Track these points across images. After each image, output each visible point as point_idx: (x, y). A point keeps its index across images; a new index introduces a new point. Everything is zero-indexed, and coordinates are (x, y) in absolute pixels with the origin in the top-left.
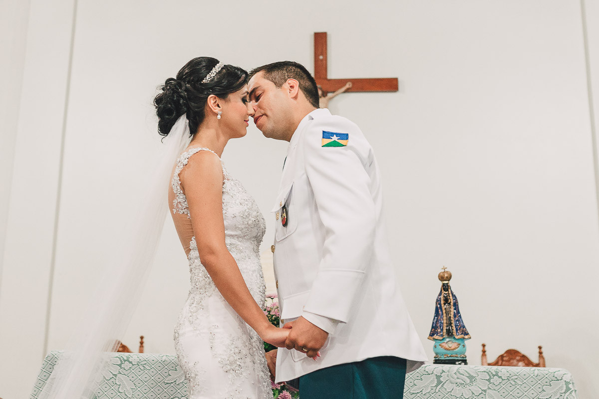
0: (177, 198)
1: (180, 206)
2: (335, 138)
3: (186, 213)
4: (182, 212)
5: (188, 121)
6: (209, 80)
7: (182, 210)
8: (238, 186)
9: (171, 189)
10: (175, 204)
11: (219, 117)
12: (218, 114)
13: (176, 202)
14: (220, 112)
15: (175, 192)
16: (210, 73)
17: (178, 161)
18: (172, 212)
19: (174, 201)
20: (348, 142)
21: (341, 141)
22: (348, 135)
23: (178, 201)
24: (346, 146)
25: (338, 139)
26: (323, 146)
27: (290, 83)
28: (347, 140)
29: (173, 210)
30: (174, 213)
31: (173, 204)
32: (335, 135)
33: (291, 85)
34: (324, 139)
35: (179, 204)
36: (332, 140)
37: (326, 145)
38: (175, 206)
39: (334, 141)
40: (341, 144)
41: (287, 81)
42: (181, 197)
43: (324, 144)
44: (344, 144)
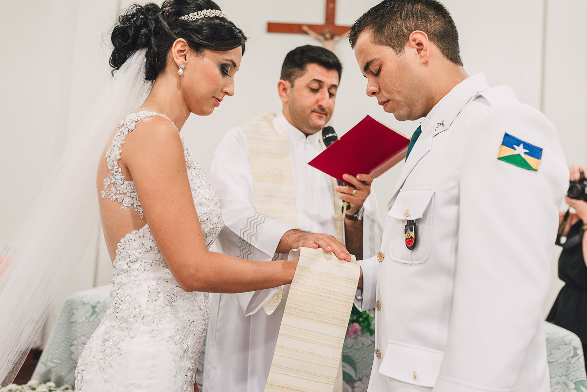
0: (112, 177)
1: (113, 189)
2: (520, 150)
3: (120, 200)
4: (114, 197)
5: (145, 60)
6: (190, 19)
8: (201, 178)
9: (103, 162)
10: (106, 184)
11: (180, 71)
12: (179, 67)
13: (109, 183)
14: (183, 66)
15: (110, 168)
17: (121, 123)
18: (100, 195)
19: (105, 180)
20: (540, 164)
21: (530, 160)
22: (541, 150)
23: (113, 181)
24: (535, 170)
25: (525, 153)
26: (499, 159)
27: (414, 40)
28: (540, 160)
29: (102, 192)
30: (103, 197)
31: (104, 184)
32: (522, 145)
33: (417, 42)
34: (504, 146)
35: (112, 186)
36: (516, 153)
37: (504, 157)
38: (106, 187)
39: (519, 155)
40: (528, 164)
41: (410, 38)
42: (118, 177)
43: (502, 156)
44: (534, 166)
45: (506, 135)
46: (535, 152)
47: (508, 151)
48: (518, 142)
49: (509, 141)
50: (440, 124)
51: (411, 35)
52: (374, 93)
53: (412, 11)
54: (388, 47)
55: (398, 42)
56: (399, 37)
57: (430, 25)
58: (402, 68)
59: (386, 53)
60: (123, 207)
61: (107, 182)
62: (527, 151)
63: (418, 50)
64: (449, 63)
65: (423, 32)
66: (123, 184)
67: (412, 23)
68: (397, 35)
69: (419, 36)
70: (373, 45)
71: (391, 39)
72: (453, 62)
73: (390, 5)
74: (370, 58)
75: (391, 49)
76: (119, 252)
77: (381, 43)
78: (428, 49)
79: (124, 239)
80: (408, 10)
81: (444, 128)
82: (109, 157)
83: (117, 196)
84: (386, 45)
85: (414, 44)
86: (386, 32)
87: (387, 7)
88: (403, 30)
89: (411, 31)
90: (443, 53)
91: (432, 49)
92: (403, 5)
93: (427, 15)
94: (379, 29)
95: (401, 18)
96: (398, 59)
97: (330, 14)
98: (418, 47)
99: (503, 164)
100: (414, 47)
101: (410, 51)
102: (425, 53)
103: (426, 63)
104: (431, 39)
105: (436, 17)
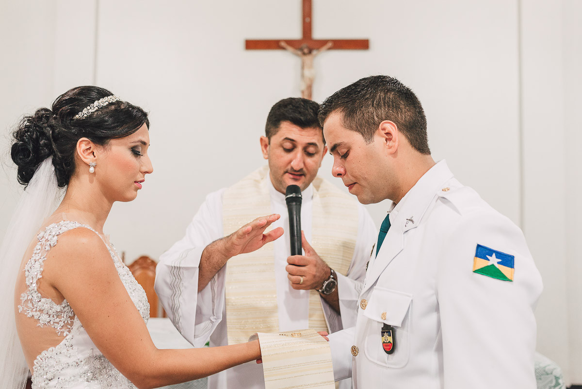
0: (28, 293)
1: (30, 305)
3: (36, 317)
4: (31, 314)
5: (53, 168)
6: (86, 115)
7: (32, 311)
9: (22, 275)
10: (23, 300)
11: (92, 169)
12: (89, 166)
13: (26, 298)
14: (94, 164)
16: (88, 107)
17: (41, 235)
18: (17, 309)
19: (22, 295)
20: (514, 273)
21: (504, 269)
22: (512, 258)
23: (30, 297)
24: (511, 281)
25: (499, 263)
26: (475, 272)
27: (384, 129)
28: (513, 269)
29: (19, 306)
30: (20, 312)
31: (21, 299)
32: (494, 255)
33: (386, 131)
34: (478, 258)
35: (29, 302)
36: (489, 263)
37: (479, 269)
38: (23, 302)
39: (493, 265)
40: (503, 274)
41: (380, 127)
42: (35, 295)
43: (477, 268)
44: (508, 276)
45: (479, 246)
46: (508, 260)
47: (482, 263)
48: (490, 252)
49: (482, 252)
50: (410, 220)
51: (381, 124)
52: (339, 175)
53: (384, 99)
54: (358, 133)
55: (368, 129)
56: (369, 125)
57: (401, 115)
58: (370, 156)
59: (355, 139)
60: (40, 324)
61: (24, 297)
62: (500, 260)
63: (386, 140)
64: (416, 154)
65: (394, 123)
66: (40, 301)
67: (383, 111)
68: (367, 122)
69: (389, 126)
70: (343, 129)
71: (361, 125)
72: (421, 152)
73: (363, 90)
74: (338, 141)
75: (361, 136)
76: (36, 369)
77: (351, 128)
78: (397, 141)
79: (41, 356)
80: (380, 98)
81: (414, 225)
82: (28, 271)
83: (34, 313)
84: (356, 131)
85: (383, 132)
86: (356, 119)
87: (360, 92)
88: (374, 119)
89: (382, 120)
90: (411, 144)
91: (400, 139)
92: (376, 92)
93: (399, 105)
94: (350, 113)
95: (373, 106)
96: (367, 146)
97: (307, 28)
98: (387, 137)
99: (479, 276)
100: (383, 137)
101: (378, 140)
102: (394, 144)
103: (394, 154)
104: (400, 129)
105: (407, 108)
